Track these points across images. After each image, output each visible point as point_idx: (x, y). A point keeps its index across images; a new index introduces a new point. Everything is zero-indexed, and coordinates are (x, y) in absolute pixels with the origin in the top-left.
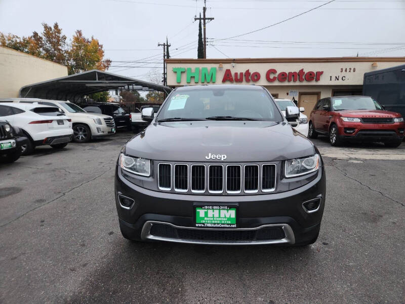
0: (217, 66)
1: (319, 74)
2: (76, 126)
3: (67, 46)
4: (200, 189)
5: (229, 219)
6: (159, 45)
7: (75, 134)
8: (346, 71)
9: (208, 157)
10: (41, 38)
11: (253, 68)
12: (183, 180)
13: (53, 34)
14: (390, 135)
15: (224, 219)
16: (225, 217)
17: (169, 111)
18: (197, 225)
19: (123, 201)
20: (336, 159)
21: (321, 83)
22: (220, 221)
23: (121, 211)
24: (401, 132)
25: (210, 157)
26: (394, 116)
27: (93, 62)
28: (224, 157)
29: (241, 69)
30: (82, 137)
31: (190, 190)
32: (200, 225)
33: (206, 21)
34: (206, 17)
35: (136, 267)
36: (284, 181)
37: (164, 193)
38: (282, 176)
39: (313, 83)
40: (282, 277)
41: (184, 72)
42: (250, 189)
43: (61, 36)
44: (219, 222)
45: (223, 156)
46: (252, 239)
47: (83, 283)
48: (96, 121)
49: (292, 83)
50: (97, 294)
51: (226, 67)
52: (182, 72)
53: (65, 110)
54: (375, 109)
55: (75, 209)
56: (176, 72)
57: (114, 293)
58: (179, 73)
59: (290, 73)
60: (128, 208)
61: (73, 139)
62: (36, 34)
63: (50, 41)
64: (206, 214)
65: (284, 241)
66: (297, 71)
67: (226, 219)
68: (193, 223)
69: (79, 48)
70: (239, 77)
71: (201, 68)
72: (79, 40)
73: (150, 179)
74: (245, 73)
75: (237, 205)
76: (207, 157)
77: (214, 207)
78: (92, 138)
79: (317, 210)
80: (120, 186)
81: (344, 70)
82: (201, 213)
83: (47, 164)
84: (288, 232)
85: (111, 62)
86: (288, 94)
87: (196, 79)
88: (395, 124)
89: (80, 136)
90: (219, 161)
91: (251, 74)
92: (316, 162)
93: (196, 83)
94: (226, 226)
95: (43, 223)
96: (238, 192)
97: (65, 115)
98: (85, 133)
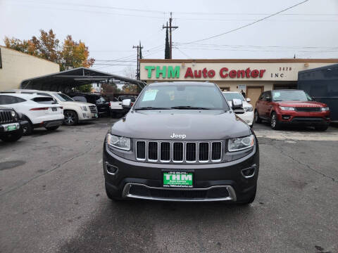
0: (180, 65)
1: (263, 72)
2: (67, 112)
3: (60, 48)
4: (166, 160)
6: (134, 47)
7: (65, 119)
8: (284, 69)
10: (38, 41)
11: (209, 67)
12: (154, 153)
13: (49, 38)
14: (319, 121)
15: (184, 182)
17: (143, 102)
18: (164, 186)
19: (109, 168)
21: (263, 79)
23: (107, 177)
24: (327, 119)
25: (174, 136)
26: (321, 106)
27: (80, 60)
28: (184, 136)
29: (200, 67)
30: (71, 121)
31: (159, 160)
32: (166, 186)
33: (172, 29)
34: (172, 26)
36: (228, 154)
39: (258, 79)
40: (227, 226)
41: (154, 69)
42: (203, 160)
43: (55, 40)
44: (180, 184)
46: (204, 197)
48: (83, 108)
49: (240, 79)
51: (188, 65)
52: (152, 70)
53: (57, 99)
54: (307, 100)
56: (147, 70)
58: (150, 70)
59: (239, 71)
60: (114, 174)
61: (64, 123)
62: (34, 38)
63: (45, 44)
64: (171, 177)
65: (228, 198)
66: (245, 70)
67: (186, 181)
68: (161, 184)
69: (69, 49)
70: (198, 74)
71: (167, 67)
72: (69, 43)
73: (130, 152)
74: (203, 71)
75: (193, 171)
76: (171, 136)
77: (177, 173)
78: (79, 122)
79: (252, 176)
80: (107, 157)
82: (167, 176)
83: (43, 143)
84: (231, 193)
85: (94, 60)
86: (237, 87)
87: (164, 75)
88: (322, 112)
89: (69, 120)
90: (181, 139)
91: (208, 71)
92: (251, 141)
93: (163, 78)
94: (185, 187)
95: (45, 188)
96: (194, 162)
97: (58, 103)
98: (73, 118)
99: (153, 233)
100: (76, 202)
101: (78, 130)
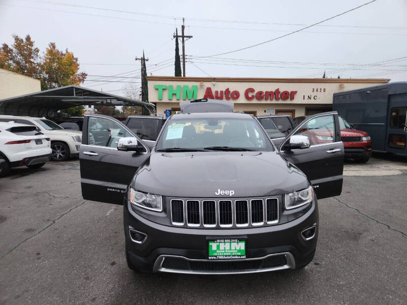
0: (198, 84)
1: (294, 93)
2: (56, 144)
3: (40, 58)
4: (211, 223)
5: (239, 251)
6: (136, 59)
8: (317, 91)
9: (218, 193)
10: (12, 50)
11: (233, 87)
12: (195, 215)
13: (25, 47)
15: (235, 251)
16: (236, 249)
17: (167, 140)
18: (210, 258)
19: (134, 235)
21: (295, 101)
22: (231, 253)
24: (369, 149)
25: (219, 192)
26: (363, 135)
27: (67, 76)
28: (232, 193)
29: (220, 87)
30: (60, 155)
31: (202, 225)
32: (213, 258)
33: (185, 39)
34: (185, 35)
35: (146, 299)
36: (286, 213)
37: (177, 228)
38: (283, 209)
39: (288, 102)
40: (284, 300)
41: (165, 89)
42: (256, 222)
43: (33, 48)
44: (230, 254)
45: (231, 191)
46: (257, 268)
48: (75, 139)
49: (269, 102)
51: (207, 85)
53: (41, 128)
54: (345, 127)
55: (70, 239)
56: (157, 89)
58: (160, 90)
59: (266, 92)
60: (140, 242)
61: (51, 158)
62: (6, 46)
63: (20, 53)
64: (218, 247)
65: (286, 267)
66: (274, 90)
67: (237, 251)
68: (206, 255)
69: (52, 61)
70: (219, 95)
71: (182, 86)
72: (53, 53)
73: (163, 215)
74: (225, 92)
75: (246, 237)
76: (216, 193)
77: (226, 241)
78: (71, 157)
79: (313, 237)
81: (315, 90)
82: (213, 246)
83: (27, 188)
84: (290, 260)
85: (86, 75)
86: (265, 111)
87: (178, 96)
88: (364, 142)
89: (58, 155)
90: (228, 196)
91: (231, 92)
92: (310, 194)
93: (177, 100)
94: (237, 257)
95: (39, 256)
96: (246, 225)
97: (43, 134)
98: (63, 151)
100: (86, 276)
101: (70, 167)
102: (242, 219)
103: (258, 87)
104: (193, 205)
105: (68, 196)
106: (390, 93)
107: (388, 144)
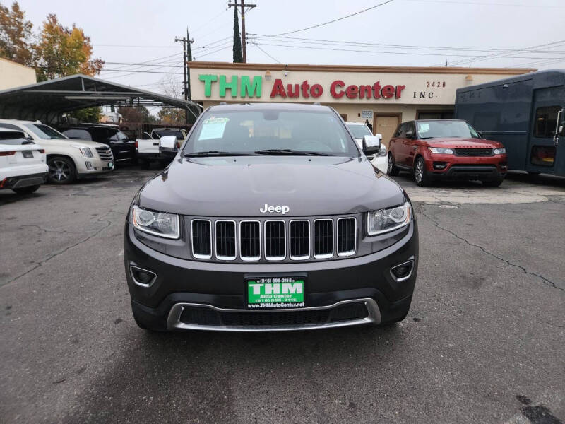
0: (262, 74)
1: (401, 88)
2: (53, 159)
3: (35, 37)
4: (252, 255)
5: (295, 295)
6: (176, 40)
7: (51, 171)
8: (434, 85)
9: (264, 209)
11: (313, 79)
12: (228, 243)
14: (490, 171)
15: (288, 296)
16: (289, 294)
17: (201, 141)
18: (250, 306)
19: (138, 275)
20: (423, 203)
21: (402, 100)
22: (282, 298)
23: (135, 290)
24: (503, 167)
25: (267, 209)
26: (494, 147)
27: (74, 62)
28: (286, 209)
29: (295, 79)
30: (62, 176)
31: (238, 258)
32: (254, 306)
33: (246, 8)
34: (245, 3)
35: (159, 369)
36: (367, 240)
37: (201, 262)
38: (365, 234)
39: (393, 101)
40: (364, 369)
41: (215, 81)
42: (322, 253)
43: (24, 21)
44: (280, 300)
45: (284, 208)
46: (324, 322)
47: (80, 399)
48: (84, 152)
49: (365, 101)
50: (102, 413)
51: (276, 75)
52: (212, 82)
53: (33, 135)
54: (470, 136)
55: (59, 287)
56: (203, 81)
57: (128, 409)
58: (208, 83)
59: (362, 87)
60: (147, 285)
61: (48, 179)
63: (6, 29)
64: (263, 290)
65: (367, 320)
66: (372, 84)
67: (290, 296)
68: (244, 303)
69: (53, 40)
70: (293, 91)
71: (239, 76)
72: (52, 28)
73: (180, 243)
74: (302, 86)
75: (305, 275)
76: (261, 210)
77: (274, 280)
78: (78, 178)
79: (408, 277)
80: (132, 253)
81: (431, 84)
82: (255, 288)
83: (9, 219)
84: (373, 311)
85: (103, 63)
86: (359, 115)
87: (234, 92)
88: (495, 156)
89: (60, 175)
90: (279, 215)
91: (311, 86)
92: (406, 214)
93: (233, 97)
94: (290, 305)
95: (10, 311)
96: (306, 258)
97: (34, 143)
98: (66, 170)
99: (229, 393)
100: (74, 339)
101: (77, 192)
102: (300, 249)
103: (350, 80)
104: (225, 229)
105: (65, 230)
106: (537, 86)
107: (531, 160)
